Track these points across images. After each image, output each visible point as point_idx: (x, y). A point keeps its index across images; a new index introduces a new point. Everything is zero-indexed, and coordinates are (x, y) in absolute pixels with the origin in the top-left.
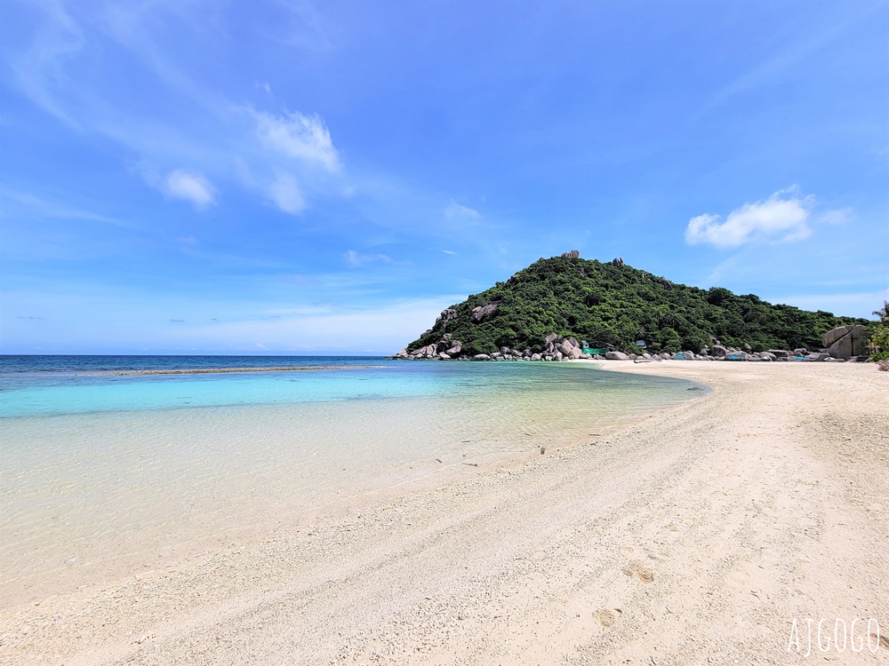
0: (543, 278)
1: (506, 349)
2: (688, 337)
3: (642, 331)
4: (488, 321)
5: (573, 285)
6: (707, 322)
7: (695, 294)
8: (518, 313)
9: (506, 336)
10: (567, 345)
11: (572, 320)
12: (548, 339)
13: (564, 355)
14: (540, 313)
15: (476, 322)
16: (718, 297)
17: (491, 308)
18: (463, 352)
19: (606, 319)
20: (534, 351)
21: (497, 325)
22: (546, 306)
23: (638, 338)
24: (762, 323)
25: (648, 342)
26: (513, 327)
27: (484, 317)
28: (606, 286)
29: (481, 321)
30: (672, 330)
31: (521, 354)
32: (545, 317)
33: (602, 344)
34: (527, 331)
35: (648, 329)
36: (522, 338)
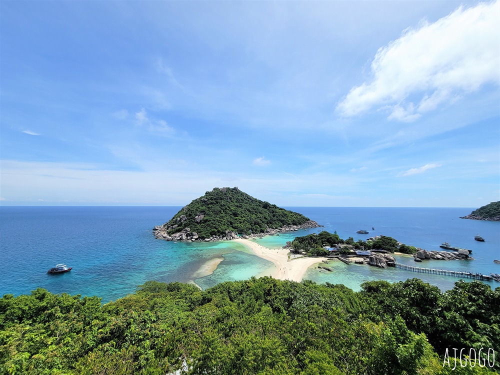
0: (217, 203)
1: (214, 236)
2: (262, 228)
3: (250, 227)
4: (203, 223)
5: (228, 207)
6: (265, 220)
7: (260, 204)
8: (214, 221)
9: (214, 231)
10: (233, 234)
11: (231, 223)
12: (227, 232)
13: (233, 238)
14: (222, 221)
15: (197, 222)
16: (266, 205)
17: (202, 217)
18: (199, 237)
19: (241, 223)
20: (223, 237)
21: (208, 225)
22: (222, 217)
23: (250, 229)
24: (277, 217)
25: (252, 231)
26: (215, 228)
27: (201, 221)
28: (237, 206)
29: (200, 223)
30: (257, 226)
31: (219, 237)
32: (223, 223)
33: (242, 233)
34: (220, 229)
35: (252, 226)
36: (218, 231)
